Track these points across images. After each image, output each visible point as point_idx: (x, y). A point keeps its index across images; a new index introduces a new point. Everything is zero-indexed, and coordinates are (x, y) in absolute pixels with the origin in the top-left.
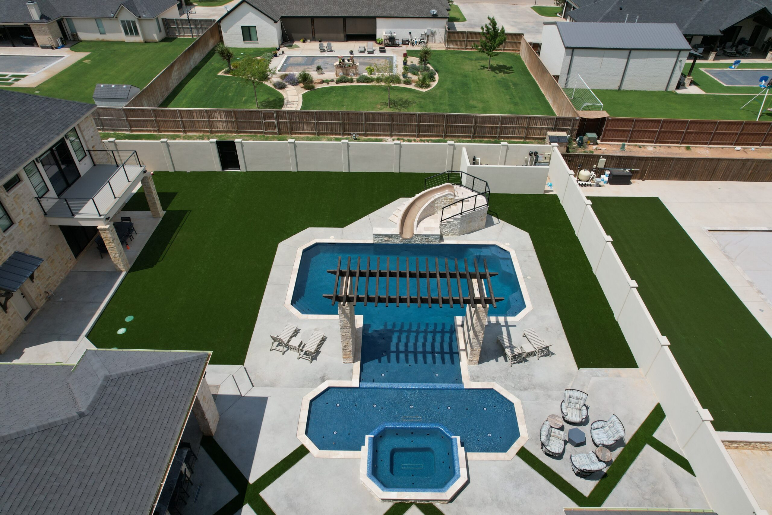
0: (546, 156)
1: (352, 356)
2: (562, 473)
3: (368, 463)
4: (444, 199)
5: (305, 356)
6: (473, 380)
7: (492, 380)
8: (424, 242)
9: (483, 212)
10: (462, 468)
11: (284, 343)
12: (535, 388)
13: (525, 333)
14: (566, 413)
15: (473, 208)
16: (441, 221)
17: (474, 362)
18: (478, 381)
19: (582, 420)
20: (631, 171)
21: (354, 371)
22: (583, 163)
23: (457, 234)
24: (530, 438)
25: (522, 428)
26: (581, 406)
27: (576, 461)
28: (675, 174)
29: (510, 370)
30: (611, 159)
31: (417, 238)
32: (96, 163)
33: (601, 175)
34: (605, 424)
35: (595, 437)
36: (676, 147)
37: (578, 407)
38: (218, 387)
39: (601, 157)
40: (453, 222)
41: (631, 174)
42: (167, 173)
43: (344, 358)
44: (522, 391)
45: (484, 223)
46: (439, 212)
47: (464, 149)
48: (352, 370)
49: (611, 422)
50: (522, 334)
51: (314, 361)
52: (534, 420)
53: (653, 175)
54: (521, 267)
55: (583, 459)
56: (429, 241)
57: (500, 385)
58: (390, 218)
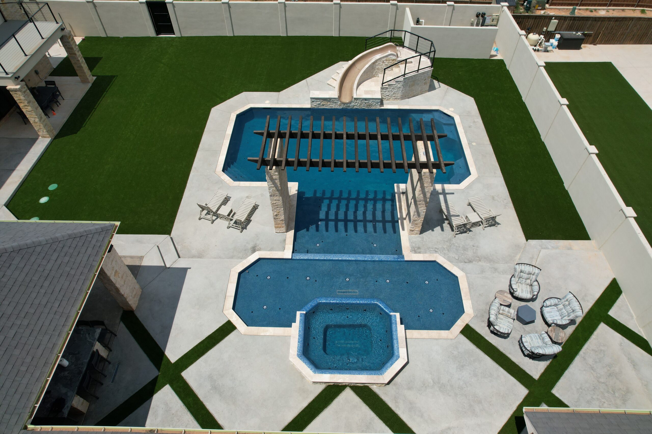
0: (494, 17)
1: (284, 225)
2: (510, 353)
3: (298, 342)
4: (386, 60)
5: (235, 225)
6: (414, 252)
7: (434, 252)
8: (363, 106)
9: (427, 75)
10: (401, 348)
11: (212, 212)
12: (480, 260)
13: (471, 202)
14: (516, 288)
15: (417, 69)
16: (382, 84)
17: (416, 232)
18: (420, 253)
19: (533, 296)
20: (583, 34)
21: (287, 241)
22: (532, 26)
23: (399, 99)
24: (475, 315)
25: (467, 304)
26: (532, 282)
27: (526, 342)
28: (631, 37)
29: (454, 240)
30: (564, 20)
31: (356, 103)
32: (7, 19)
33: (551, 40)
34: (559, 302)
35: (547, 316)
36: (631, 10)
37: (529, 282)
38: (141, 258)
39: (554, 18)
40: (395, 85)
41: (583, 37)
42: (98, 39)
43: (276, 227)
44: (467, 264)
45: (427, 87)
46: (380, 75)
47: (408, 10)
48: (285, 240)
49: (567, 300)
50: (467, 203)
51: (245, 230)
52: (480, 295)
53: (607, 39)
54: (466, 132)
55: (534, 339)
56: (369, 106)
57: (443, 257)
58: (328, 82)
